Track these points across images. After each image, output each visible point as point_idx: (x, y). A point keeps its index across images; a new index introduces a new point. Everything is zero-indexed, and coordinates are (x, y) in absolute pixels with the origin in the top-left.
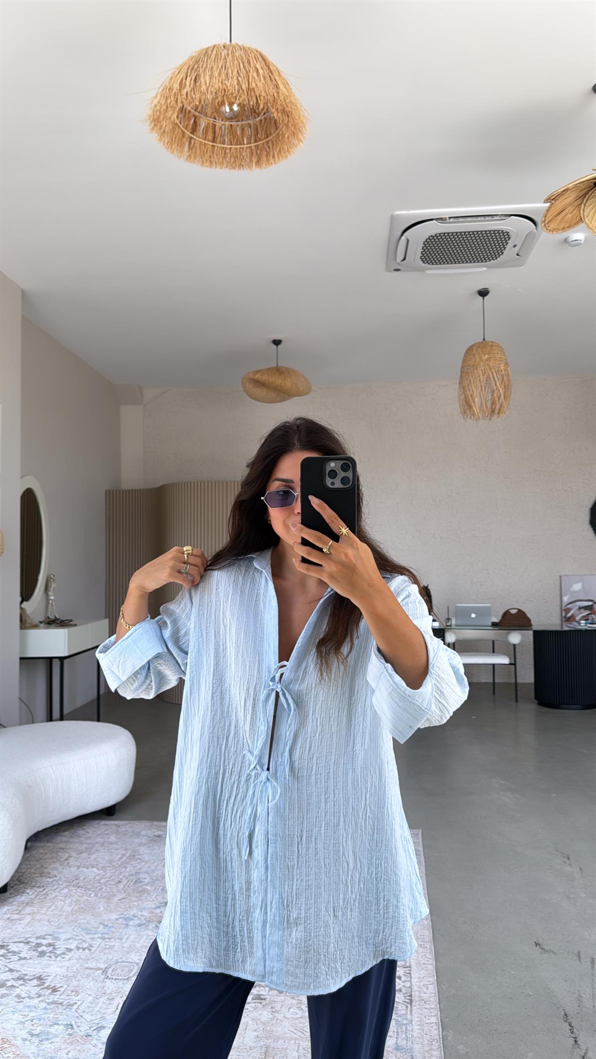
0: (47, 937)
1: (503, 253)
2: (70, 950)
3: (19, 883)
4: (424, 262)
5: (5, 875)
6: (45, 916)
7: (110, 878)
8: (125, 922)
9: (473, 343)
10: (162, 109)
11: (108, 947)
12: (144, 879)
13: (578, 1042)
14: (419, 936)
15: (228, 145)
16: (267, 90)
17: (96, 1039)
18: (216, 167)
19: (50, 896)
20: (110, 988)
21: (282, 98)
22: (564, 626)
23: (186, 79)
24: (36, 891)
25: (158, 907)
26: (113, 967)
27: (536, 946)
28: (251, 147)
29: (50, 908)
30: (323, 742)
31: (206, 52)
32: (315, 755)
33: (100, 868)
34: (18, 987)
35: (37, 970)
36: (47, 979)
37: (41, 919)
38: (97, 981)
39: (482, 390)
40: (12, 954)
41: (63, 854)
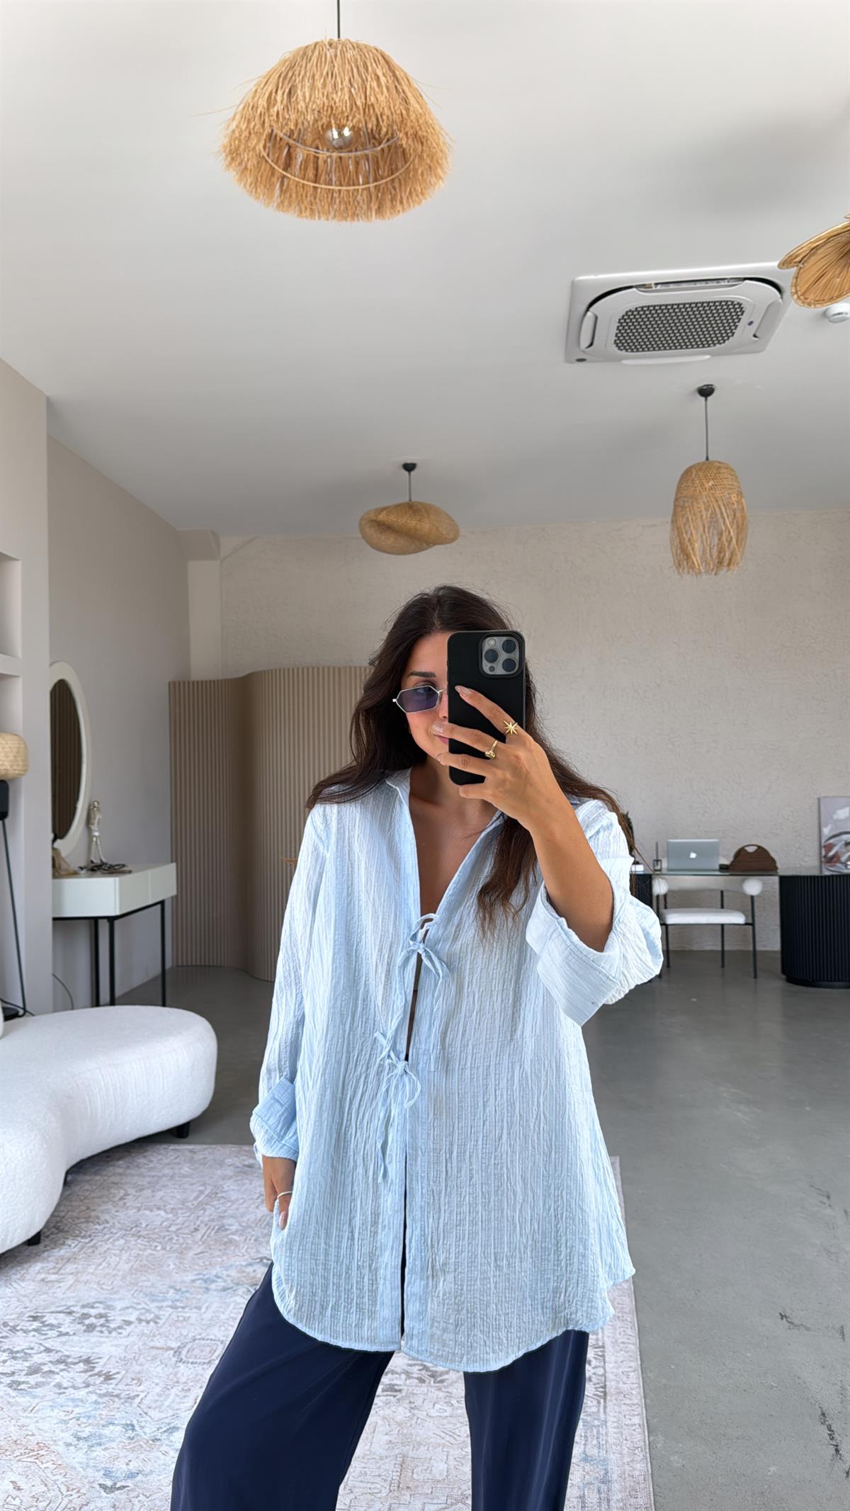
0: (97, 1305)
1: (733, 333)
2: (128, 1323)
3: (56, 1231)
4: (619, 348)
5: (37, 1220)
6: (94, 1277)
7: (183, 1224)
8: (204, 1285)
9: (691, 464)
10: (243, 137)
11: (181, 1318)
12: (230, 1225)
13: (841, 1452)
15: (336, 186)
16: (392, 106)
17: (166, 1445)
18: (319, 218)
19: (100, 1249)
20: (185, 1374)
21: (413, 117)
22: (824, 870)
23: (276, 92)
24: (80, 1242)
25: (251, 1265)
26: (189, 1346)
27: (782, 1319)
28: (369, 188)
29: (100, 1264)
30: (482, 1023)
31: (305, 53)
32: (470, 1042)
33: (169, 1211)
34: (58, 1374)
35: (83, 1350)
36: (97, 1363)
37: (88, 1280)
38: (166, 1365)
39: (704, 531)
40: (49, 1328)
41: (117, 1192)
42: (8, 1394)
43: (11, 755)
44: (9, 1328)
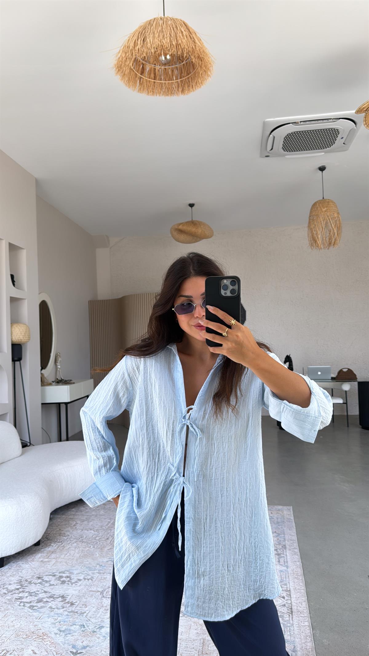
0: (66, 572)
1: (334, 143)
2: (80, 580)
3: (47, 540)
4: (284, 151)
5: (39, 535)
6: (63, 560)
7: (102, 536)
9: (316, 201)
10: (123, 60)
11: (103, 578)
14: (295, 572)
15: (163, 81)
16: (188, 44)
17: (99, 634)
18: (156, 95)
19: (66, 547)
20: (106, 603)
21: (198, 49)
23: (138, 40)
24: (57, 544)
26: (107, 590)
28: (178, 82)
29: (66, 554)
31: (150, 23)
32: (214, 467)
33: (95, 530)
34: (50, 602)
35: (61, 592)
36: (67, 598)
37: (61, 561)
38: (97, 599)
39: (323, 230)
40: (45, 582)
41: (72, 522)
42: (29, 611)
43: (23, 333)
44: (28, 582)
